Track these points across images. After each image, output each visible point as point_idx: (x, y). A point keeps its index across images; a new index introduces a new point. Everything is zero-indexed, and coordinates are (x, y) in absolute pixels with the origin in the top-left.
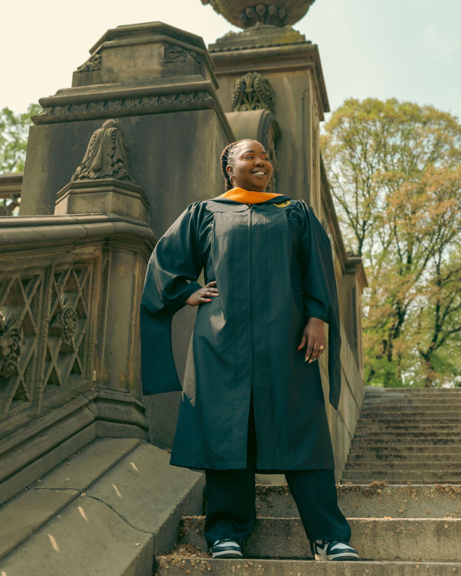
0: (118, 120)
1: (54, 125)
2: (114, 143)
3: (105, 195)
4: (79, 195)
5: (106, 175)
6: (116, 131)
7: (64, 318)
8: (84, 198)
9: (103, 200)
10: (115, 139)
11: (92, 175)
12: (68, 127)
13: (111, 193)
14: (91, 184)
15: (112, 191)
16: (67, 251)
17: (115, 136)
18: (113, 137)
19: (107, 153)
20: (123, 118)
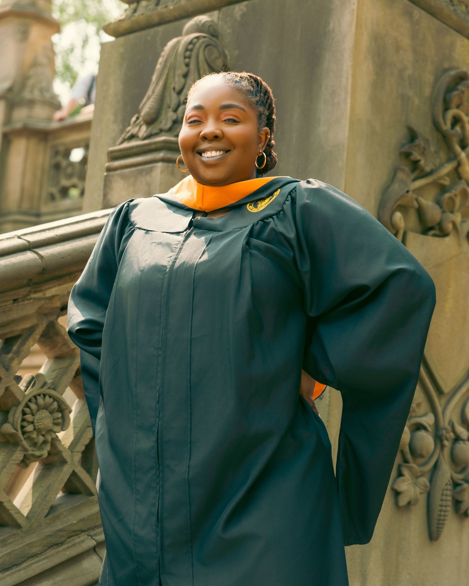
0: (216, 13)
1: (132, 37)
2: (187, 65)
3: (151, 169)
4: (118, 172)
5: (161, 131)
6: (195, 40)
7: (24, 413)
8: (123, 177)
9: (148, 178)
10: (189, 57)
11: (143, 130)
12: (149, 38)
13: (160, 165)
14: (135, 150)
15: (163, 160)
16: (15, 300)
17: (191, 50)
18: (188, 53)
19: (172, 86)
20: (224, 9)
